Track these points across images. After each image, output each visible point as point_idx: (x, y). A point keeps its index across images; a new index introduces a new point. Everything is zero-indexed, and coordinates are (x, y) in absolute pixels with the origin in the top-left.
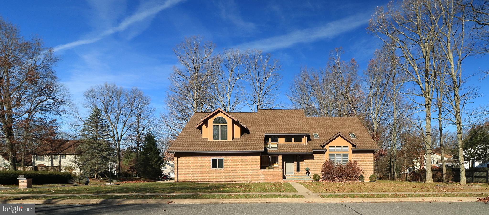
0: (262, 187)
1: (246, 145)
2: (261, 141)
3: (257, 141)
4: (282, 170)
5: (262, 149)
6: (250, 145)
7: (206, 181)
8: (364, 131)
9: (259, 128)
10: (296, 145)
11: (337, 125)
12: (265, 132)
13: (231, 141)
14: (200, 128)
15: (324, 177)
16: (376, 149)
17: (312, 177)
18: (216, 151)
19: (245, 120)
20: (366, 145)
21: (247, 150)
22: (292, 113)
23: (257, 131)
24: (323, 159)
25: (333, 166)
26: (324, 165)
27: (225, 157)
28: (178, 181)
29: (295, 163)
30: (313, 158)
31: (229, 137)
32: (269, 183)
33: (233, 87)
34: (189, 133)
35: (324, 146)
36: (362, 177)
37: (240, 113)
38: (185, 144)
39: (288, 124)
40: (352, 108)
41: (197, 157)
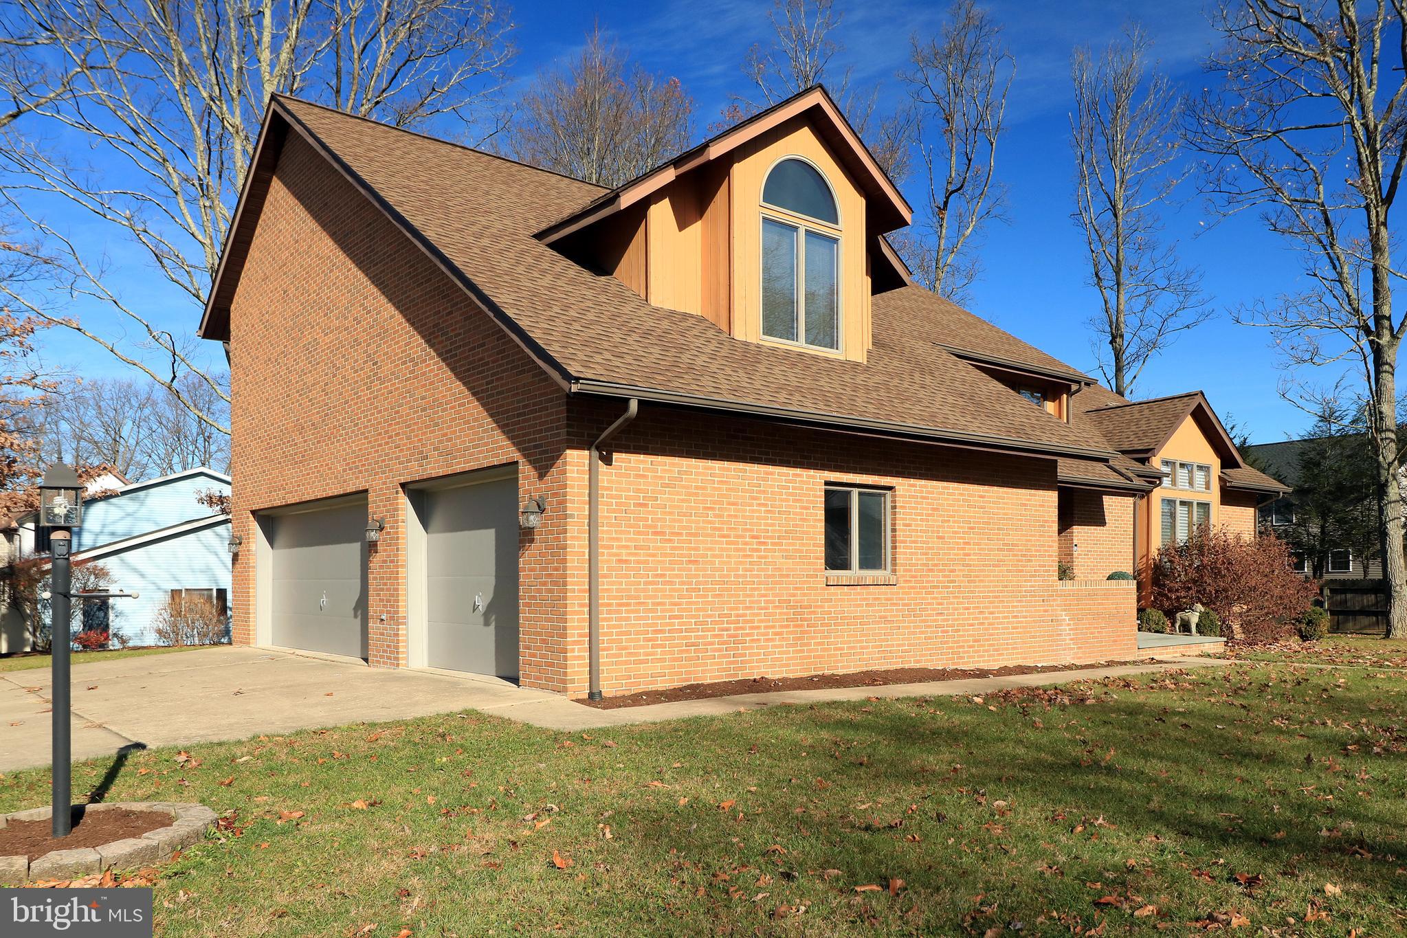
24: (1131, 529)
27: (900, 479)
30: (1101, 519)
31: (853, 336)
41: (741, 466)
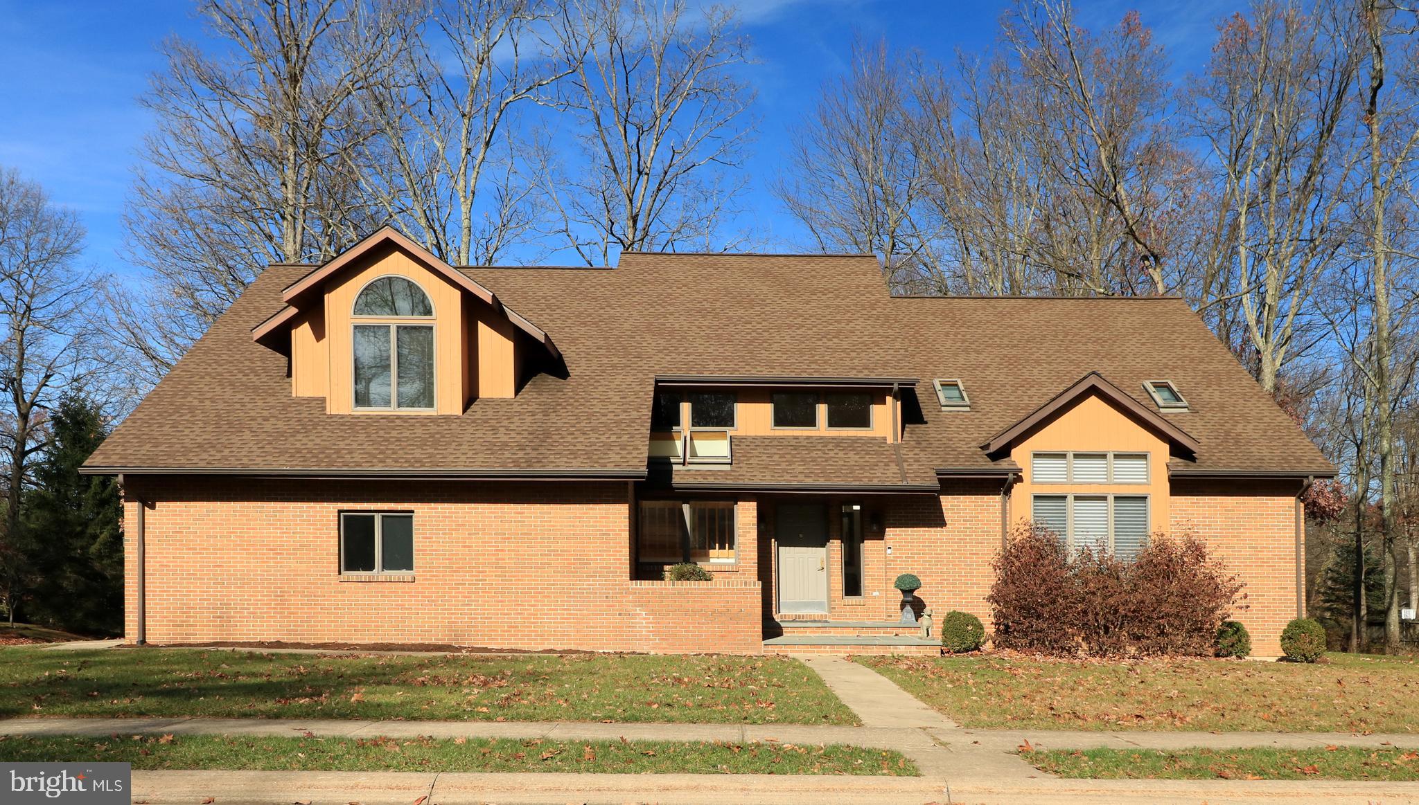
0: (625, 687)
1: (543, 436)
2: (634, 414)
3: (611, 416)
4: (759, 585)
5: (635, 462)
6: (569, 438)
7: (307, 646)
8: (1229, 372)
9: (624, 348)
10: (838, 442)
11: (1070, 338)
12: (657, 367)
13: (458, 418)
14: (279, 341)
15: (1007, 627)
16: (1314, 468)
17: (937, 632)
18: (366, 468)
19: (543, 306)
20: (1253, 449)
21: (550, 468)
22: (813, 273)
23: (614, 367)
24: (999, 529)
25: (1063, 565)
26: (1007, 558)
27: (419, 505)
28: (143, 641)
29: (836, 547)
30: (937, 520)
31: (448, 397)
32: (680, 658)
33: (487, 144)
34: (220, 369)
35: (1004, 452)
36: (1236, 632)
37: (520, 271)
38: (187, 432)
39: (790, 327)
40: (1145, 258)
41: (259, 504)
